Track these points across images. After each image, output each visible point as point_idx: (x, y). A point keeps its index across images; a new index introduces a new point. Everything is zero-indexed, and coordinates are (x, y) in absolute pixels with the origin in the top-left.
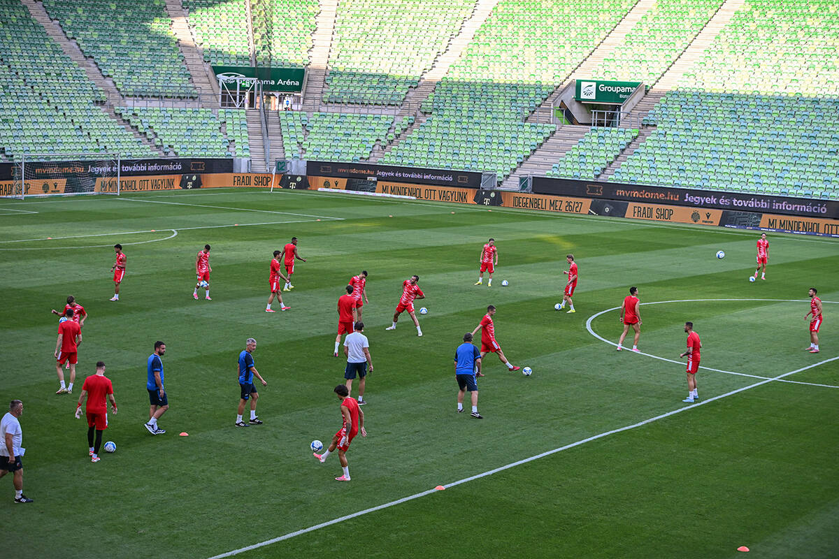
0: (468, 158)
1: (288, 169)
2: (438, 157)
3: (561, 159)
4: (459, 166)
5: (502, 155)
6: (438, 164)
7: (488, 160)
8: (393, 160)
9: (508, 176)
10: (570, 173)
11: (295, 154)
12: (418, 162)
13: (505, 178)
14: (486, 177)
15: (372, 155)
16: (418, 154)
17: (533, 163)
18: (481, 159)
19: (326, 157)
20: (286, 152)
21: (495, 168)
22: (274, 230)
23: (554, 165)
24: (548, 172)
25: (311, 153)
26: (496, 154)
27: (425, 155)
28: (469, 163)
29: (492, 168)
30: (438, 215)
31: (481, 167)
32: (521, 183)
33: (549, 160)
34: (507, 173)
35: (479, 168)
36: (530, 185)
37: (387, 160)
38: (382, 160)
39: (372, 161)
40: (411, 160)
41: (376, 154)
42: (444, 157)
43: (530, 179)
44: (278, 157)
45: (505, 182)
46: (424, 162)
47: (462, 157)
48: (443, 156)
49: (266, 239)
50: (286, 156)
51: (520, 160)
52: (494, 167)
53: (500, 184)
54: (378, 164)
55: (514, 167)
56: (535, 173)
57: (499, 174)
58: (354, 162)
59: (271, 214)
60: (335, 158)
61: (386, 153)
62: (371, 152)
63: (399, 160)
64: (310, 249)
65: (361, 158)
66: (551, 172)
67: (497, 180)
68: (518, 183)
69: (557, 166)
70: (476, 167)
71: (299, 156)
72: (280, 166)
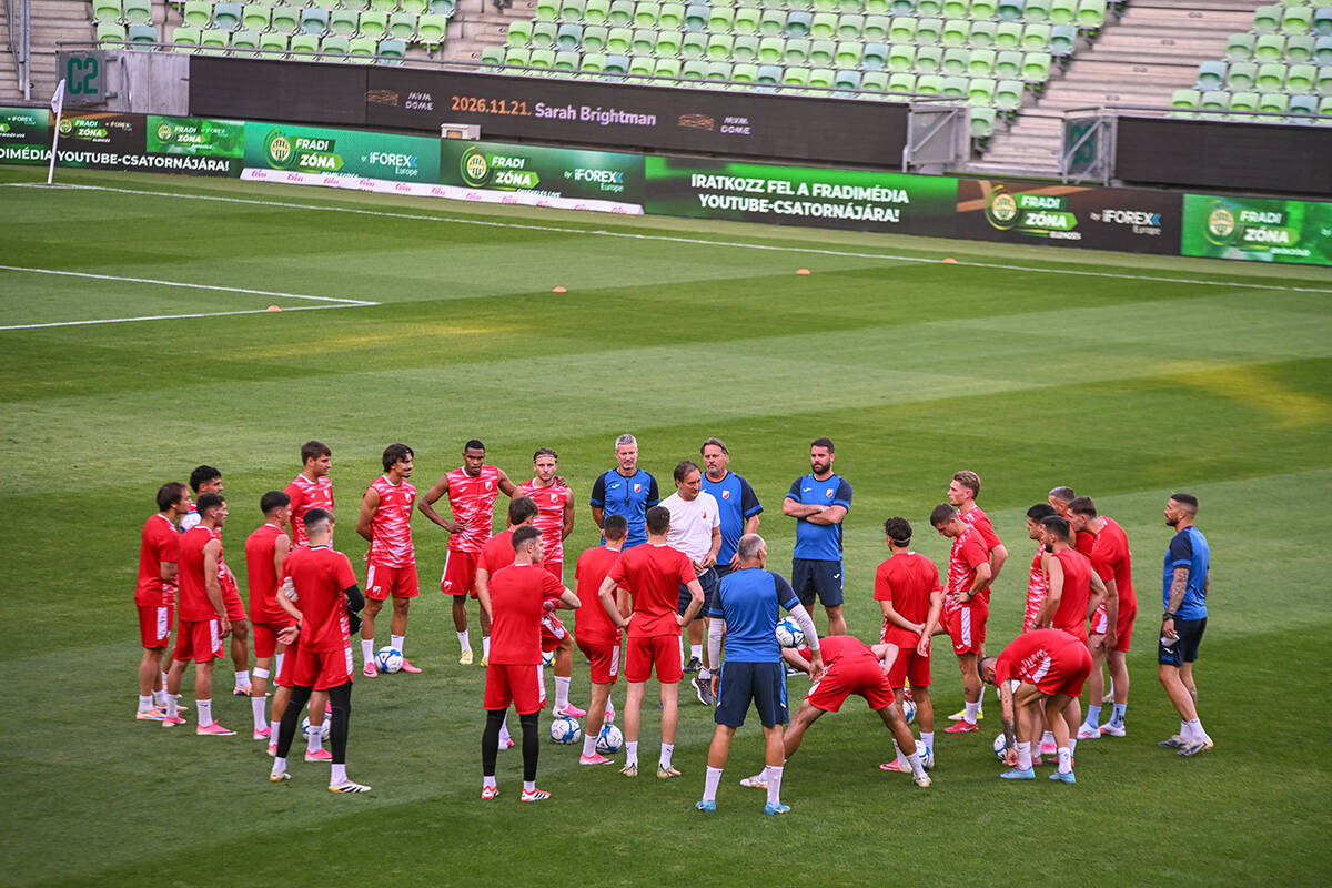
0: (851, 45)
1: (113, 86)
2: (727, 41)
3: (1236, 38)
4: (811, 79)
5: (989, 27)
6: (725, 69)
7: (930, 49)
8: (544, 53)
9: (1013, 116)
10: (1274, 98)
11: (139, 25)
12: (643, 61)
13: (1001, 125)
14: (925, 121)
15: (456, 30)
16: (645, 29)
17: (1118, 59)
18: (903, 47)
19: (207, 35)
20: (99, 17)
21: (960, 83)
22: (104, 352)
23: (1207, 66)
24: (1180, 95)
25: (204, 22)
26: (963, 26)
27: (671, 33)
28: (850, 63)
29: (950, 83)
30: (742, 282)
31: (903, 78)
32: (1069, 142)
33: (1184, 46)
34: (1009, 104)
35: (895, 83)
36: (1105, 150)
37: (518, 52)
38: (497, 52)
39: (458, 57)
40: (618, 54)
41: (471, 30)
42: (751, 41)
43: (1107, 126)
44: (67, 36)
45: (1001, 139)
46: (670, 63)
47: (823, 40)
48: (747, 35)
49: (73, 392)
50: (101, 31)
51: (1063, 49)
52: (955, 79)
53: (980, 146)
54: (483, 70)
55: (1037, 76)
56: (1125, 99)
57: (979, 107)
58: (382, 63)
59: (73, 283)
60: (306, 46)
61: (515, 25)
62: (451, 20)
63: (569, 55)
64: (266, 436)
65: (413, 46)
66: (1191, 96)
67: (971, 130)
68: (1058, 144)
69: (1217, 67)
70: (881, 78)
71: (154, 32)
72: (79, 75)
